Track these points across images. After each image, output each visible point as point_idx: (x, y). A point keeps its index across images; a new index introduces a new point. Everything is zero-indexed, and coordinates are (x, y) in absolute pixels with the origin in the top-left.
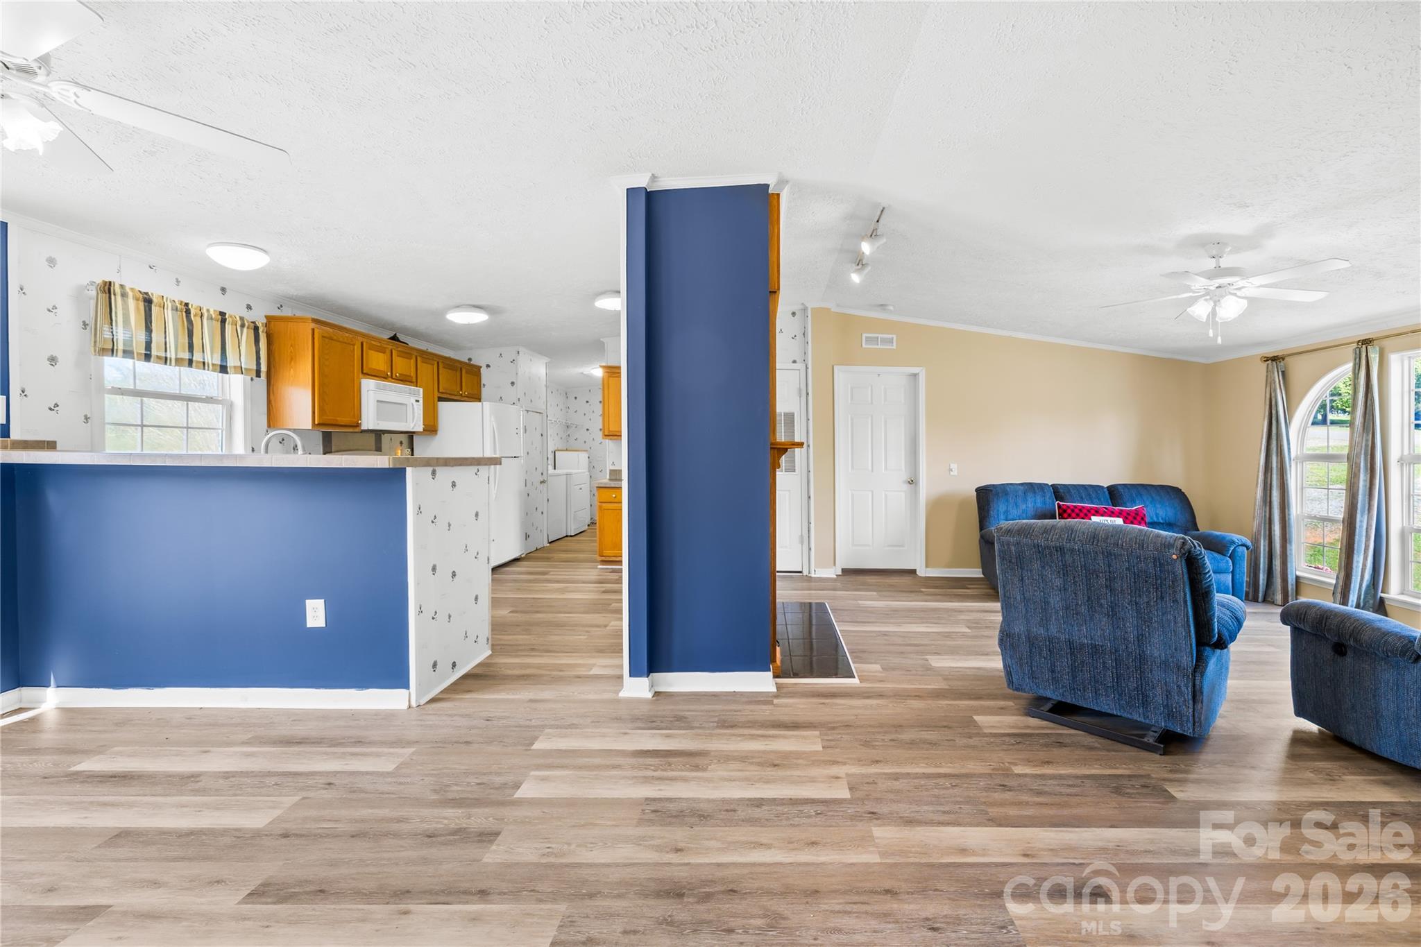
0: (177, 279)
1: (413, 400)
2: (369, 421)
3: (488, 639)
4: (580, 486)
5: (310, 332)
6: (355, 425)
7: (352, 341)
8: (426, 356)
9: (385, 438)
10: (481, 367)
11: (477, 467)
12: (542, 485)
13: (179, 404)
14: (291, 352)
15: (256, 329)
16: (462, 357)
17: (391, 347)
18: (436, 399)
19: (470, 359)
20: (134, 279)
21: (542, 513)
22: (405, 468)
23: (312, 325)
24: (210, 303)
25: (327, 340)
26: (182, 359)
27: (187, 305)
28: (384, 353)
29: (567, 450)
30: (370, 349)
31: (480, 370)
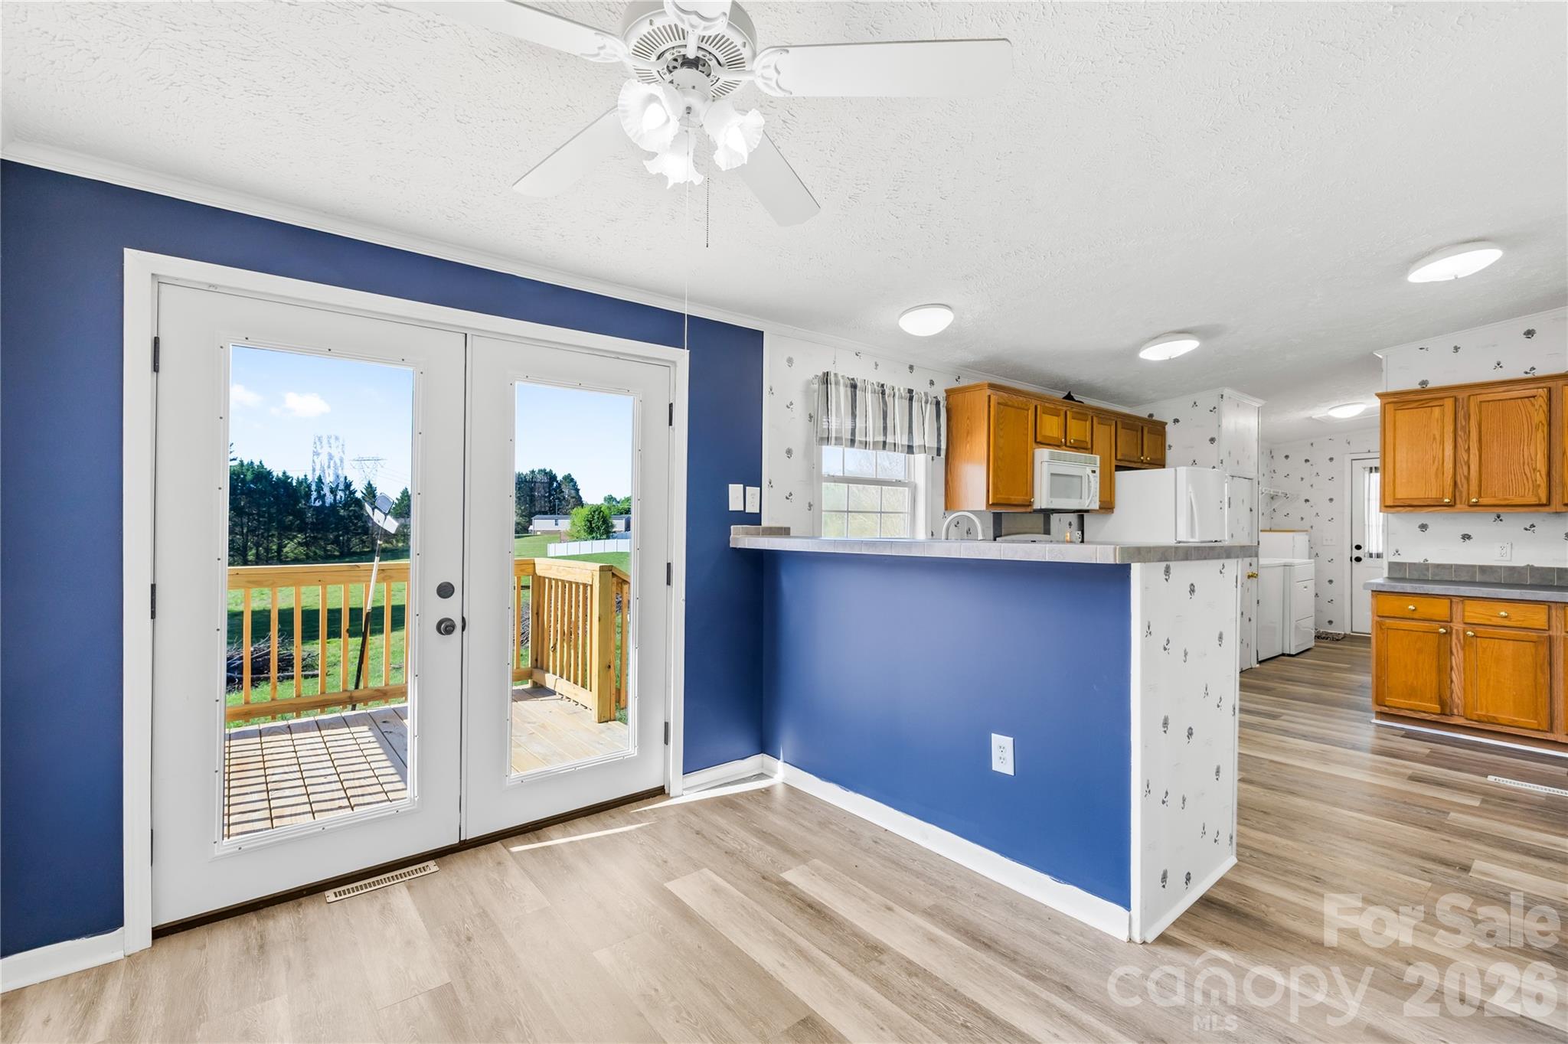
0: (876, 363)
1: (1088, 471)
2: (1042, 499)
3: (1231, 838)
4: (1305, 583)
5: (987, 399)
6: (1028, 503)
7: (1027, 405)
8: (1103, 415)
9: (1054, 518)
10: (1166, 423)
11: (1221, 561)
12: (1249, 580)
13: (873, 489)
14: (968, 425)
15: (938, 403)
16: (1142, 412)
17: (1065, 409)
18: (1114, 468)
19: (1151, 416)
20: (846, 368)
21: (1250, 620)
22: (1130, 564)
23: (988, 392)
24: (899, 382)
25: (1002, 407)
26: (878, 442)
27: (883, 386)
28: (1058, 416)
29: (1270, 530)
30: (1044, 413)
31: (1164, 428)
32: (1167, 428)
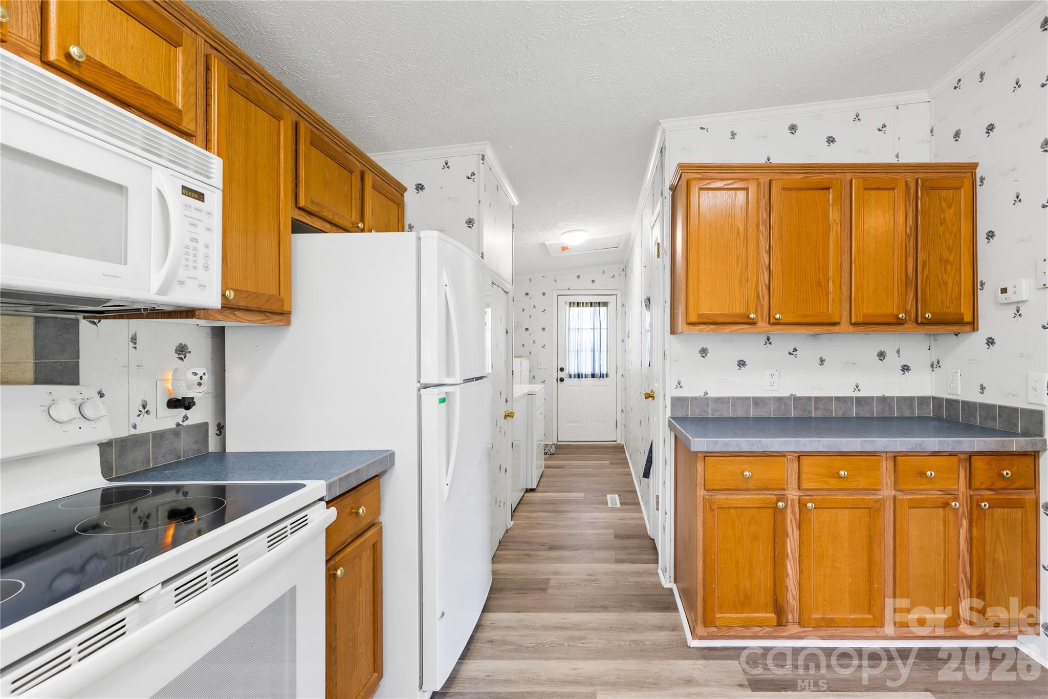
12: (506, 421)
18: (286, 226)
21: (506, 470)
31: (403, 196)
32: (406, 195)
